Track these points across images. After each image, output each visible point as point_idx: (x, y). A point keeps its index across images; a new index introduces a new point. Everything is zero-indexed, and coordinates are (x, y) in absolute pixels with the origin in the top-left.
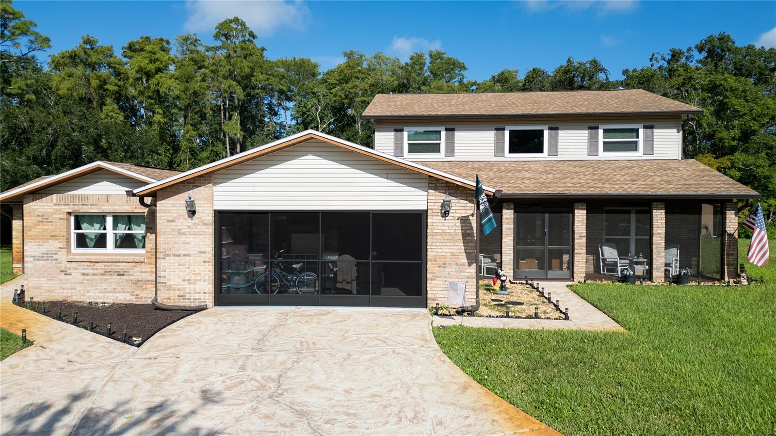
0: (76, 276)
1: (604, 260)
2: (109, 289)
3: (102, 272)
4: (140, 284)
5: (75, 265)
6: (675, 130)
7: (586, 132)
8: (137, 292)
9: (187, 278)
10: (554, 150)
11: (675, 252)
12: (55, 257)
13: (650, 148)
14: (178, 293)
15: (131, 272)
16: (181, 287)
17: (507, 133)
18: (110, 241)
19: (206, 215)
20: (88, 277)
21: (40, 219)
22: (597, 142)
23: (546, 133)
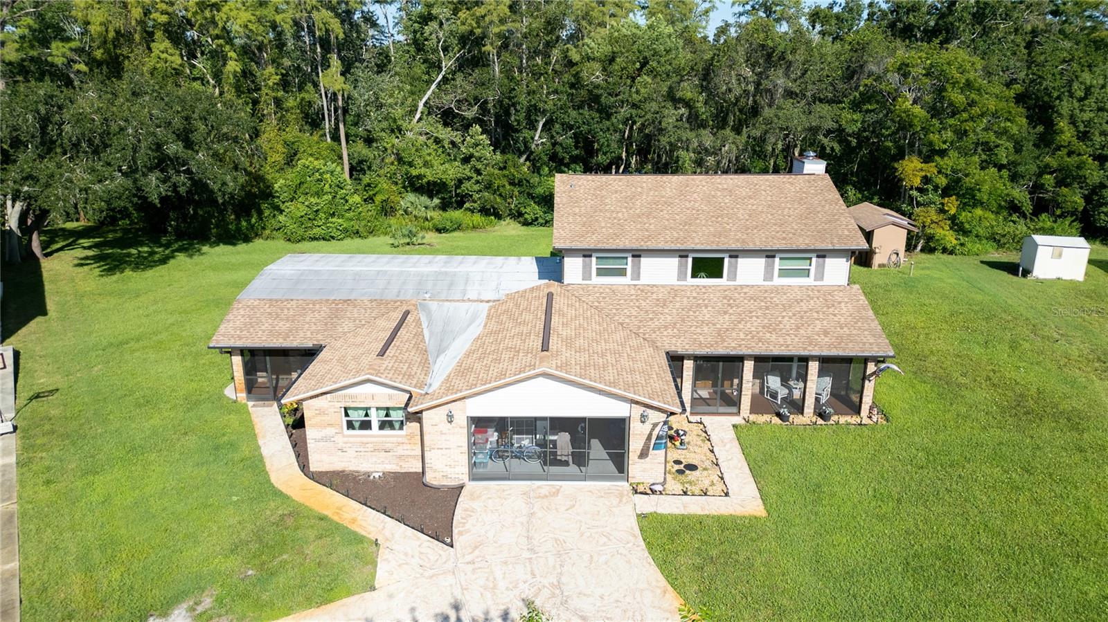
0: (351, 452)
1: (768, 387)
2: (379, 461)
3: (372, 449)
4: (403, 458)
5: (349, 445)
6: (845, 259)
7: (763, 260)
8: (401, 464)
9: (449, 463)
10: (733, 276)
11: (828, 381)
12: (333, 439)
13: (820, 275)
14: (442, 474)
15: (395, 450)
16: (444, 470)
17: (690, 260)
18: (375, 425)
19: (461, 421)
20: (360, 454)
21: (317, 412)
22: (773, 269)
23: (726, 261)
